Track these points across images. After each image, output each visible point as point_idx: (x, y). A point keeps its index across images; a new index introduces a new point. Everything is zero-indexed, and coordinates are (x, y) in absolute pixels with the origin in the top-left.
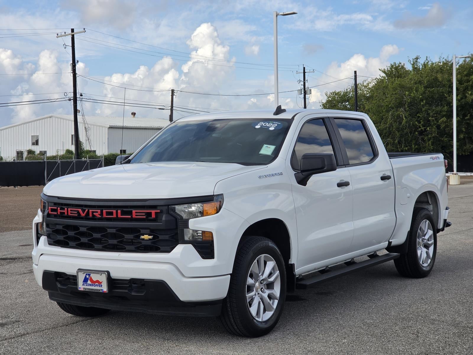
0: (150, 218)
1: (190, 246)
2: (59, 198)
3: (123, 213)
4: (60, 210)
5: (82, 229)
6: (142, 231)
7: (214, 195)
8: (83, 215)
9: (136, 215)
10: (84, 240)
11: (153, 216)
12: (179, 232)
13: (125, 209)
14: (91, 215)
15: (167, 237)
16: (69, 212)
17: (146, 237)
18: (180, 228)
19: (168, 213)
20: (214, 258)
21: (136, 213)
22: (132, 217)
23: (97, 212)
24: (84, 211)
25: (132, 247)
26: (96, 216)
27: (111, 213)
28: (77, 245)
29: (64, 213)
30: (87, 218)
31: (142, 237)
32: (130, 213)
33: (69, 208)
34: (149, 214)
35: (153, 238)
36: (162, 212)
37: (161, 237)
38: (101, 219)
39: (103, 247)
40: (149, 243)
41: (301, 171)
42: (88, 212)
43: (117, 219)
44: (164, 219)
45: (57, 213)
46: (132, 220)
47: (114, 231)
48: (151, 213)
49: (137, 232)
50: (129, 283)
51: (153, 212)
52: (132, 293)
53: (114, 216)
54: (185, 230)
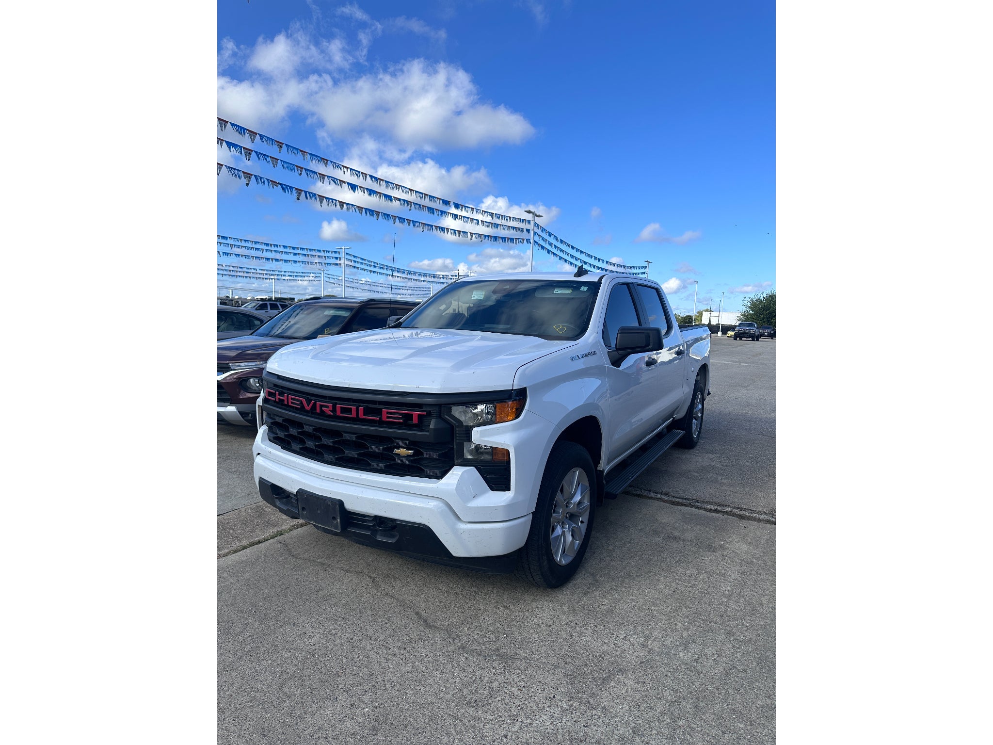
0: (410, 422)
1: (472, 469)
2: (279, 377)
3: (367, 411)
4: (279, 395)
5: (307, 429)
6: (397, 443)
7: (512, 390)
8: (308, 408)
9: (388, 417)
10: (310, 444)
11: (415, 420)
12: (455, 447)
13: (370, 406)
14: (318, 411)
15: (435, 455)
16: (290, 401)
17: (402, 451)
18: (458, 441)
19: (439, 416)
20: (509, 490)
21: (388, 413)
22: (381, 419)
23: (327, 407)
24: (309, 401)
25: (381, 466)
26: (325, 412)
27: (349, 411)
28: (301, 449)
29: (283, 400)
30: (312, 412)
31: (397, 451)
32: (378, 412)
33: (290, 394)
34: (410, 417)
35: (414, 455)
36: (429, 414)
37: (427, 454)
38: (335, 418)
39: (336, 459)
40: (407, 461)
41: (616, 349)
42: (315, 405)
43: (357, 420)
44: (432, 426)
45: (276, 399)
46: (381, 423)
47: (352, 437)
48: (412, 415)
49: (389, 442)
50: (373, 520)
51: (416, 413)
52: (378, 536)
53: (353, 415)
54: (465, 444)
